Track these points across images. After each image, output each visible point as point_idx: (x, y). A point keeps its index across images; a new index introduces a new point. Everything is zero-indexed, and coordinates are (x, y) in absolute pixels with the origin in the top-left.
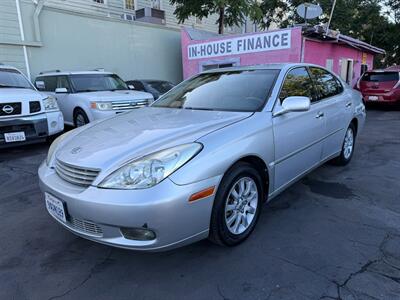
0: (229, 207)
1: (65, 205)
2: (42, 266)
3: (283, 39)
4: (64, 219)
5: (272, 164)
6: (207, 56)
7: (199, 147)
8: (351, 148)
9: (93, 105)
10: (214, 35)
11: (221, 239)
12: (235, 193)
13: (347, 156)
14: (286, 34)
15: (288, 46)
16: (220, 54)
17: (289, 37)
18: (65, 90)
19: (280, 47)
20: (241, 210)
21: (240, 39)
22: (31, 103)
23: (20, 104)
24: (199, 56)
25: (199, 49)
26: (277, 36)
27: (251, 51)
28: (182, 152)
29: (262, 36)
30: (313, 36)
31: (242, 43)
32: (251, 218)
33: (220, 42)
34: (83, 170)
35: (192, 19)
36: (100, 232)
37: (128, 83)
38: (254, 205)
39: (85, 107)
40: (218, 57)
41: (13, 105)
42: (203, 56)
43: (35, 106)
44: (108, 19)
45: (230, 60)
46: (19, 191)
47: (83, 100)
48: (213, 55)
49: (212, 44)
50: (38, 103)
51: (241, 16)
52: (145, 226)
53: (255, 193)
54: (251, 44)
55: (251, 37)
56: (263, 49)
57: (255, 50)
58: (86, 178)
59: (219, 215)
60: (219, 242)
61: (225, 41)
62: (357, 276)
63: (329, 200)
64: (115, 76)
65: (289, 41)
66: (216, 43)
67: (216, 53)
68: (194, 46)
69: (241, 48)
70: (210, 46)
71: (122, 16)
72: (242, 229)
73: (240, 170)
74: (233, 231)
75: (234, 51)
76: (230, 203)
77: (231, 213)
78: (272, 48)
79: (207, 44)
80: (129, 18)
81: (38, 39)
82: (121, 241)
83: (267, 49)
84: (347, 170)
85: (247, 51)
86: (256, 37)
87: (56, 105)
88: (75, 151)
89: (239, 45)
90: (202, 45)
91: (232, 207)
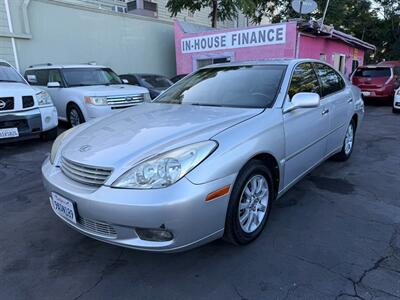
0: (242, 206)
1: (75, 205)
2: (50, 268)
3: (278, 34)
4: (74, 220)
5: (283, 161)
6: (201, 50)
7: (214, 145)
8: (351, 143)
9: (88, 100)
10: (208, 28)
11: (235, 237)
12: (248, 192)
13: (347, 152)
14: (281, 29)
15: (283, 41)
16: (214, 48)
17: (284, 32)
18: (57, 84)
19: (275, 42)
20: (252, 208)
21: (234, 33)
22: (24, 98)
23: (12, 98)
24: (193, 50)
25: (192, 43)
26: (272, 31)
27: (246, 45)
28: (197, 151)
29: (257, 31)
30: (308, 31)
31: (237, 37)
32: (262, 215)
33: (214, 36)
34: (94, 170)
35: (185, 12)
36: (114, 233)
37: (122, 77)
38: (265, 203)
39: (79, 102)
40: (212, 52)
41: (5, 99)
42: (197, 50)
43: (28, 101)
44: (99, 11)
45: (225, 55)
46: (17, 190)
47: (76, 94)
48: (207, 49)
49: (206, 37)
50: (31, 97)
51: (234, 10)
52: (163, 226)
53: (266, 190)
54: (245, 38)
55: (245, 32)
56: (258, 44)
57: (249, 45)
58: (97, 177)
59: (233, 214)
60: (232, 241)
61: (219, 35)
62: (371, 273)
63: (335, 196)
64: (108, 70)
65: (283, 36)
66: (210, 36)
67: (210, 47)
68: (188, 40)
69: (236, 42)
70: (204, 40)
71: (113, 8)
72: (254, 227)
73: (253, 168)
74: (246, 229)
75: (228, 44)
76: (242, 202)
77: (243, 212)
78: (267, 42)
79: (201, 38)
80: (120, 10)
81: (27, 31)
82: (136, 242)
83: (262, 43)
84: (347, 165)
85: (241, 46)
86: (250, 31)
87: (49, 100)
88: (83, 149)
89: (234, 40)
90: (197, 38)
91: (245, 206)
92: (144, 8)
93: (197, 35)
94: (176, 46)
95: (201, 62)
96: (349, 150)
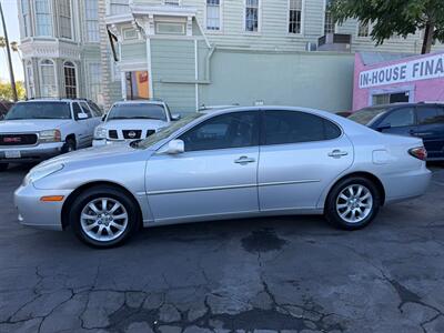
6: (379, 83)
12: (93, 208)
16: (392, 81)
21: (416, 62)
24: (370, 84)
25: (370, 77)
27: (429, 76)
31: (419, 67)
33: (393, 67)
40: (390, 85)
42: (375, 85)
43: (150, 133)
45: (403, 89)
48: (385, 82)
49: (384, 69)
54: (429, 67)
55: (430, 59)
57: (434, 76)
61: (399, 66)
66: (389, 68)
67: (388, 80)
68: (366, 73)
69: (417, 73)
70: (382, 72)
75: (409, 78)
79: (379, 70)
80: (313, 48)
81: (208, 77)
85: (424, 77)
86: (436, 58)
89: (415, 70)
90: (375, 70)
91: (91, 217)
92: (334, 42)
93: (376, 66)
94: (355, 79)
95: (378, 97)
96: (361, 219)
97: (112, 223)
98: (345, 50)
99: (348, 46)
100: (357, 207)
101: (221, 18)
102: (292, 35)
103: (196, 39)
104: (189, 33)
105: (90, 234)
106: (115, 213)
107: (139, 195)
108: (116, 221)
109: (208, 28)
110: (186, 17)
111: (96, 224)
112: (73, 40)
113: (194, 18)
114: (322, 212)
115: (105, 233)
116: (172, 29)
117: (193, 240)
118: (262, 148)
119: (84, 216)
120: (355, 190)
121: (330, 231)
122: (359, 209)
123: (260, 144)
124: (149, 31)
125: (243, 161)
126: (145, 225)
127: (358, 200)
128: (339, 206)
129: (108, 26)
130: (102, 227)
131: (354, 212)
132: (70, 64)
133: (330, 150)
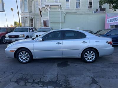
16: (116, 22)
24: (110, 22)
25: (110, 20)
42: (111, 22)
48: (114, 22)
49: (114, 18)
66: (115, 18)
67: (115, 21)
68: (108, 19)
70: (113, 19)
79: (112, 18)
90: (111, 19)
91: (21, 56)
92: (100, 10)
93: (111, 17)
94: (106, 21)
95: (112, 26)
96: (92, 60)
97: (26, 57)
98: (104, 13)
99: (105, 12)
100: (90, 57)
101: (70, 5)
102: (89, 9)
103: (61, 11)
104: (59, 10)
105: (21, 60)
106: (27, 55)
107: (32, 51)
108: (27, 57)
109: (66, 8)
110: (58, 6)
111: (22, 58)
112: (33, 12)
113: (60, 6)
114: (80, 58)
115: (24, 60)
116: (55, 9)
117: (46, 63)
118: (64, 40)
119: (19, 55)
120: (90, 52)
121: (83, 63)
122: (91, 58)
123: (63, 39)
124: (49, 10)
125: (58, 43)
126: (34, 58)
127: (91, 55)
128: (85, 56)
129: (39, 8)
130: (23, 58)
131: (90, 58)
132: (32, 18)
133: (82, 41)
